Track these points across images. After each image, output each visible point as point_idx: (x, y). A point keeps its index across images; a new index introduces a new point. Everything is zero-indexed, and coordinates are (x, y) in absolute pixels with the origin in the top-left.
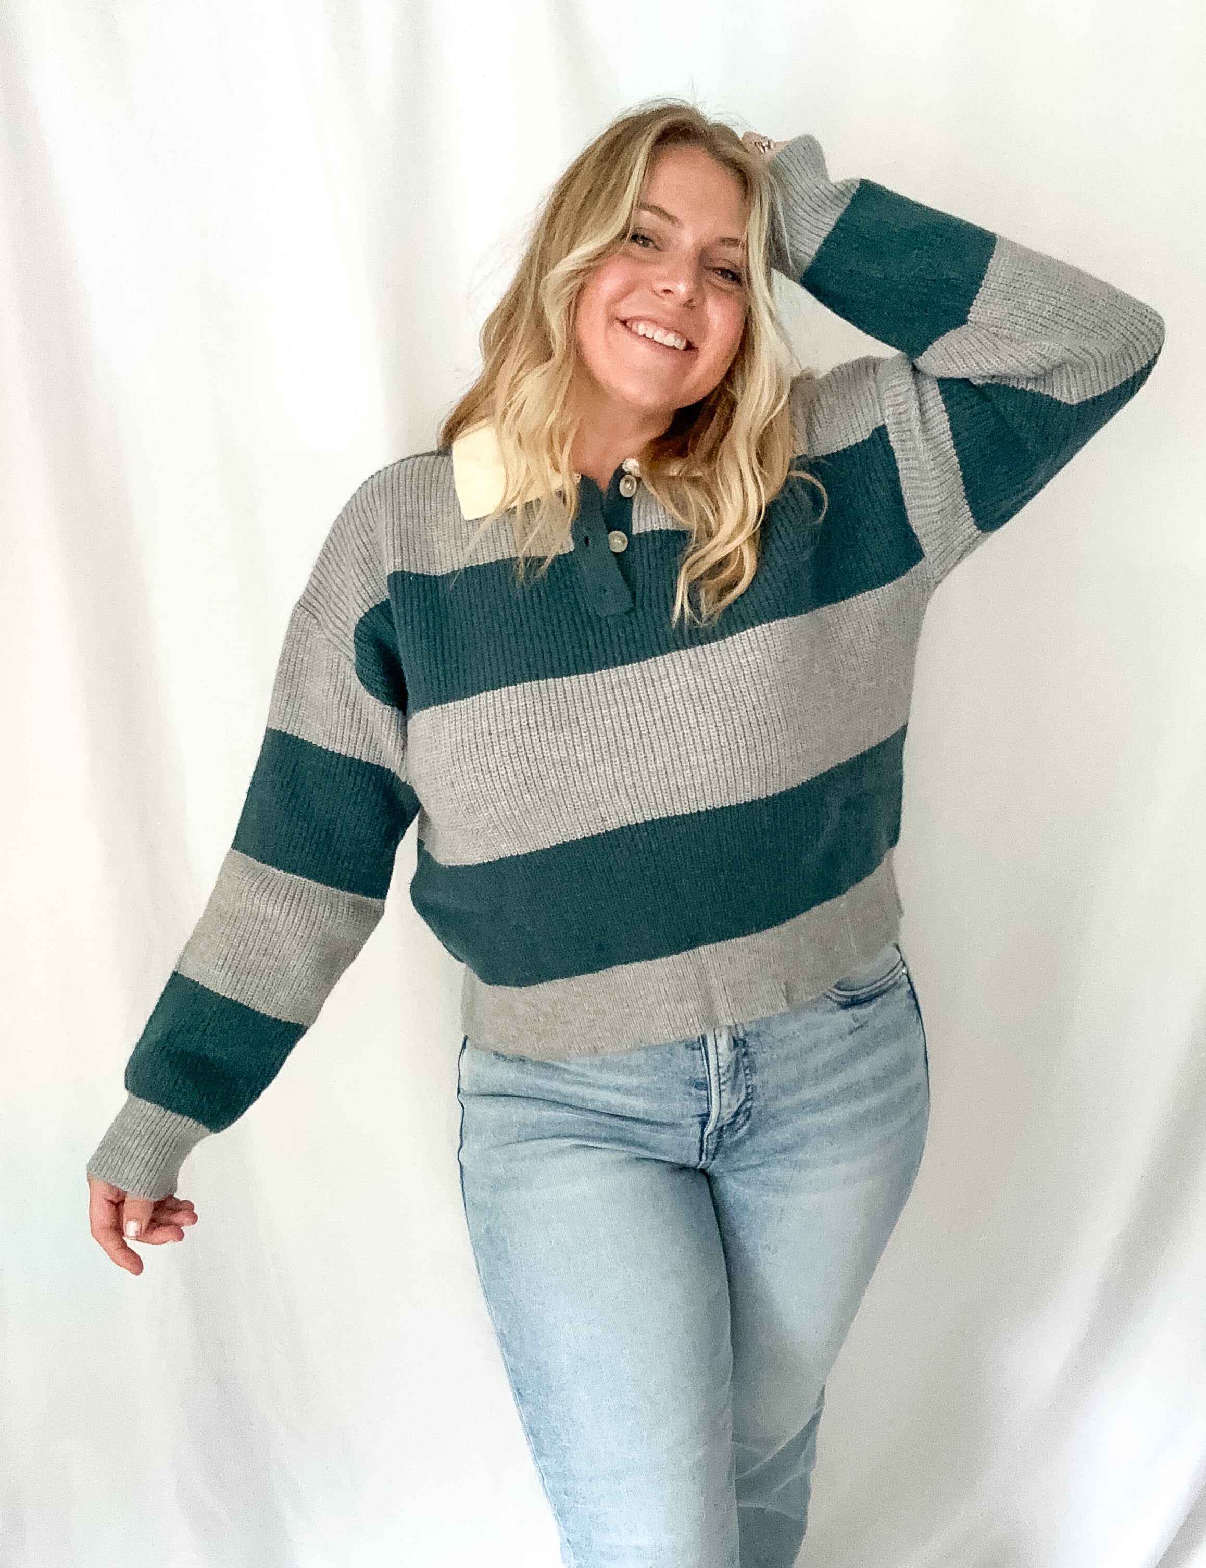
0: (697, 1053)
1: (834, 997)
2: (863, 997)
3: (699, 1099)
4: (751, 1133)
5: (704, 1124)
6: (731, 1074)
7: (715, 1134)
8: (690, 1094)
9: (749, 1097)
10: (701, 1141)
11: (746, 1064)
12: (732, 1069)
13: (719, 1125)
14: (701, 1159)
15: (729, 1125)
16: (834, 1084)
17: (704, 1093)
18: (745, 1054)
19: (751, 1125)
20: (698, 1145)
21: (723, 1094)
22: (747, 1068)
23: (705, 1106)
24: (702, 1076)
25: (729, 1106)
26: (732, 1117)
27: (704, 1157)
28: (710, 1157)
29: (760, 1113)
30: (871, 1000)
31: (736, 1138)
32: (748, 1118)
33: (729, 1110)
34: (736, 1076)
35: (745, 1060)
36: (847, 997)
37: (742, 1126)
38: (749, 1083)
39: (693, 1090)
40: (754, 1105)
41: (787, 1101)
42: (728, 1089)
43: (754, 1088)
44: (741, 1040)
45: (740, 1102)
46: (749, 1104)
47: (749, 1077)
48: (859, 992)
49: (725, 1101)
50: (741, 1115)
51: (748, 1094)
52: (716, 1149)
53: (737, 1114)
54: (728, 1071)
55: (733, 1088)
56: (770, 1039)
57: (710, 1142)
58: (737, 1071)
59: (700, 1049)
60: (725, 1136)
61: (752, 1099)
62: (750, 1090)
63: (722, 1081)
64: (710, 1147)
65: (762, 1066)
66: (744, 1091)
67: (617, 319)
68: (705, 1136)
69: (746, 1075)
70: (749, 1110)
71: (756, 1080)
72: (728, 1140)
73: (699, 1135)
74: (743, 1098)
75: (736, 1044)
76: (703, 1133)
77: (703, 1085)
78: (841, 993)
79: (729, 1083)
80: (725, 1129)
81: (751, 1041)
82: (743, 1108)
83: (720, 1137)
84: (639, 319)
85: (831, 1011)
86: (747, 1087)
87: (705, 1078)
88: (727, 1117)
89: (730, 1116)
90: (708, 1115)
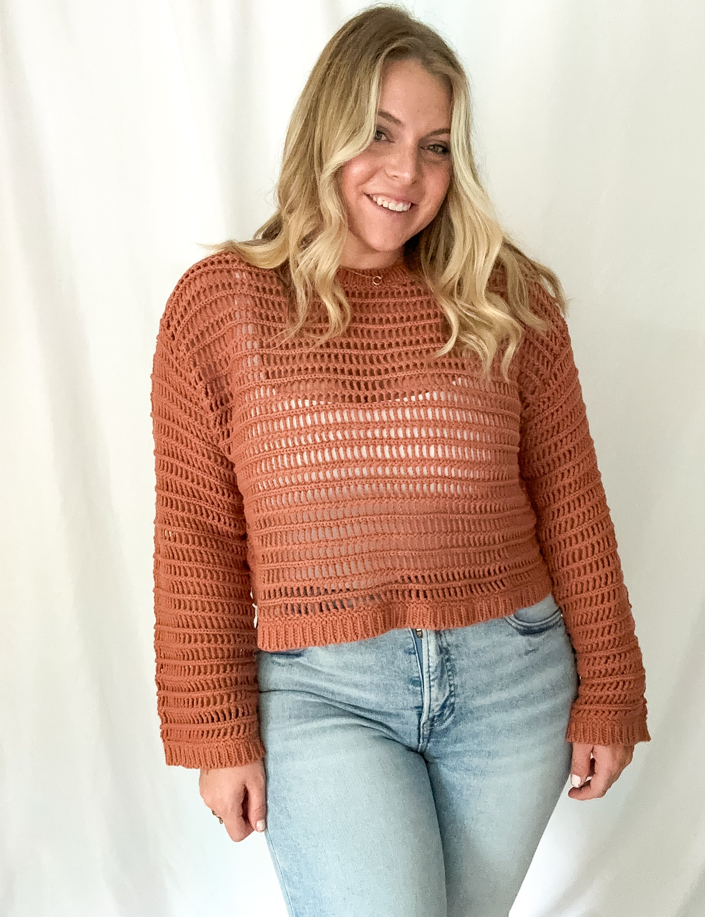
0: (413, 656)
1: (513, 624)
2: (537, 629)
3: (415, 693)
4: (455, 723)
5: (420, 715)
6: (438, 673)
7: (429, 722)
8: (409, 690)
9: (453, 693)
10: (419, 729)
11: (449, 668)
12: (439, 669)
13: (431, 716)
14: (419, 742)
15: (439, 716)
16: (516, 691)
17: (418, 688)
18: (448, 660)
19: (455, 717)
20: (417, 731)
21: (432, 689)
22: (449, 670)
23: (420, 699)
24: (417, 675)
25: (437, 700)
26: (440, 710)
27: (421, 740)
28: (426, 740)
29: (461, 708)
30: (542, 631)
31: (443, 727)
32: (452, 712)
33: (437, 703)
34: (442, 677)
35: (448, 664)
36: (524, 626)
37: (448, 718)
38: (452, 682)
39: (411, 687)
40: (456, 701)
41: (480, 701)
42: (436, 686)
43: (456, 687)
44: (445, 648)
45: (446, 697)
46: (452, 700)
47: (451, 678)
48: (533, 624)
49: (434, 695)
50: (447, 709)
51: (451, 692)
52: (430, 735)
53: (443, 707)
54: (436, 671)
55: (440, 685)
56: (465, 650)
57: (425, 729)
58: (442, 672)
59: (415, 654)
60: (436, 724)
61: (454, 695)
62: (452, 689)
63: (431, 678)
64: (425, 733)
65: (461, 670)
66: (448, 689)
67: (365, 194)
68: (421, 725)
69: (449, 676)
70: (453, 704)
71: (457, 681)
72: (438, 727)
73: (417, 723)
74: (447, 694)
75: (441, 652)
76: (419, 723)
77: (418, 682)
78: (520, 623)
79: (436, 681)
80: (435, 719)
81: (453, 651)
82: (448, 703)
83: (432, 725)
84: (378, 194)
85: (512, 635)
86: (450, 686)
87: (419, 677)
88: (436, 708)
89: (438, 708)
90: (422, 707)
